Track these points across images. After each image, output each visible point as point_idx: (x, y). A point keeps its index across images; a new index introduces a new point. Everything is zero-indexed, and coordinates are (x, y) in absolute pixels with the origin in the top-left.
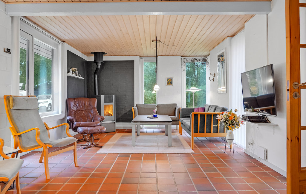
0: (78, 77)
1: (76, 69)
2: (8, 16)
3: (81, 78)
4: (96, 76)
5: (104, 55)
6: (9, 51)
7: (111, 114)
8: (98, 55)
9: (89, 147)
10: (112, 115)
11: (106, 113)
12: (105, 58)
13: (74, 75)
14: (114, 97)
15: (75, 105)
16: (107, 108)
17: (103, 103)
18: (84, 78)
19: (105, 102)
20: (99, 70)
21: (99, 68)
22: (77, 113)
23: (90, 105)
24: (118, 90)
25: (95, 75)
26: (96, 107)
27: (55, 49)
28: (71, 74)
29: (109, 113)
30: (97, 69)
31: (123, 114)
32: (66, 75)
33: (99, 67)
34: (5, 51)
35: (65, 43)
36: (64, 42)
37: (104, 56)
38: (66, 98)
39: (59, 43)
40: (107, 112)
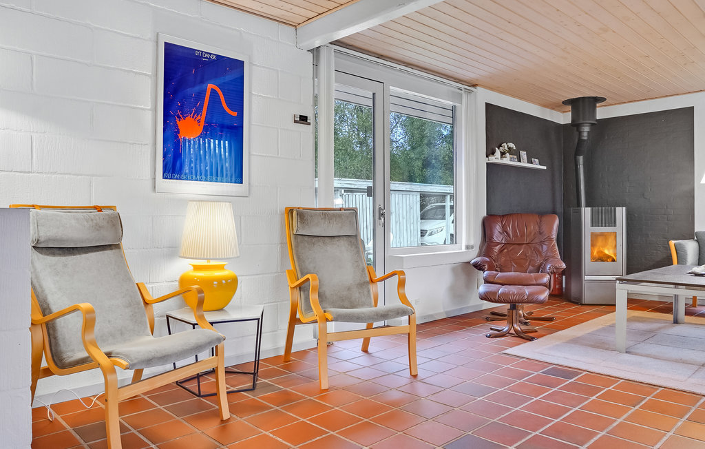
0: (524, 164)
1: (512, 145)
2: (305, 51)
3: (536, 165)
4: (581, 159)
5: (598, 105)
6: (303, 119)
7: (609, 257)
8: (582, 106)
9: (503, 336)
10: (614, 260)
11: (595, 253)
12: (602, 113)
13: (507, 160)
14: (621, 213)
15: (504, 230)
16: (600, 241)
17: (588, 229)
18: (545, 168)
19: (594, 223)
20: (585, 143)
21: (586, 138)
22: (505, 250)
23: (540, 233)
24: (643, 195)
25: (578, 157)
26: (554, 236)
27: (456, 104)
28: (496, 159)
29: (606, 255)
30: (580, 141)
31: (658, 260)
32: (484, 161)
33: (585, 135)
34: (295, 122)
35: (478, 87)
36: (474, 86)
37: (597, 109)
38: (484, 214)
39: (461, 90)
40: (600, 252)
